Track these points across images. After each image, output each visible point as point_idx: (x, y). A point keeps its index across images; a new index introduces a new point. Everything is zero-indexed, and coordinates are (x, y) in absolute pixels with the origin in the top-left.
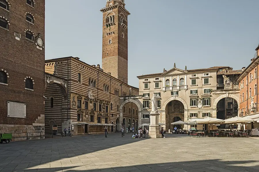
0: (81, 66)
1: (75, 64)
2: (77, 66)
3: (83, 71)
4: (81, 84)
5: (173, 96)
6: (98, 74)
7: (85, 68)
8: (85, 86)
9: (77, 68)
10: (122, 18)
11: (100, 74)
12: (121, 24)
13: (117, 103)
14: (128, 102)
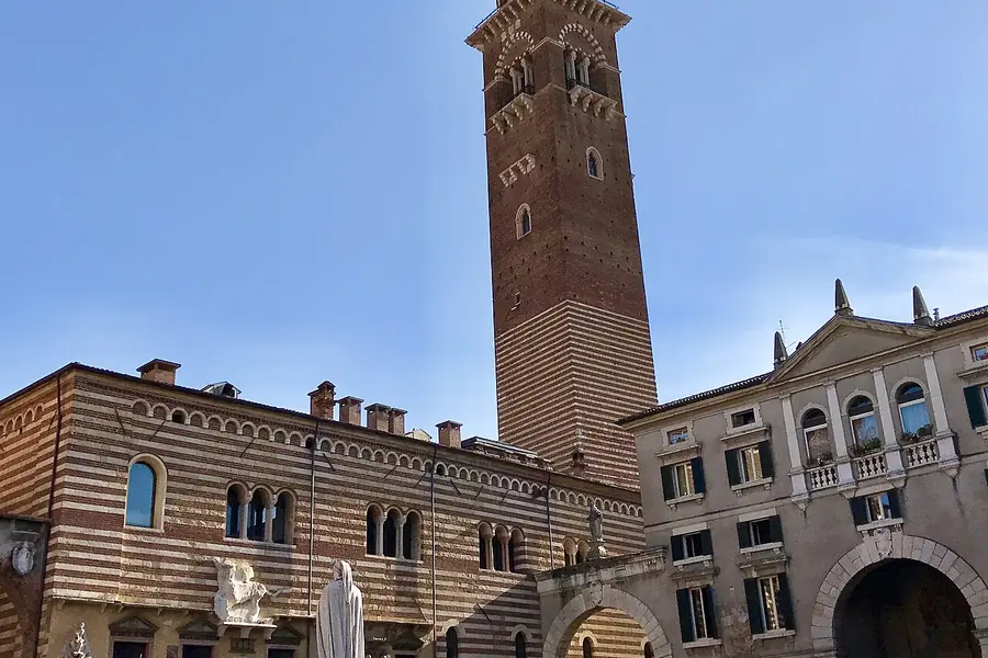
0: (160, 413)
1: (104, 410)
2: (119, 419)
3: (174, 443)
4: (158, 535)
5: (870, 532)
6: (310, 444)
7: (197, 421)
8: (186, 543)
9: (124, 432)
10: (579, 60)
11: (326, 446)
12: (574, 98)
13: (514, 624)
14: (590, 612)
